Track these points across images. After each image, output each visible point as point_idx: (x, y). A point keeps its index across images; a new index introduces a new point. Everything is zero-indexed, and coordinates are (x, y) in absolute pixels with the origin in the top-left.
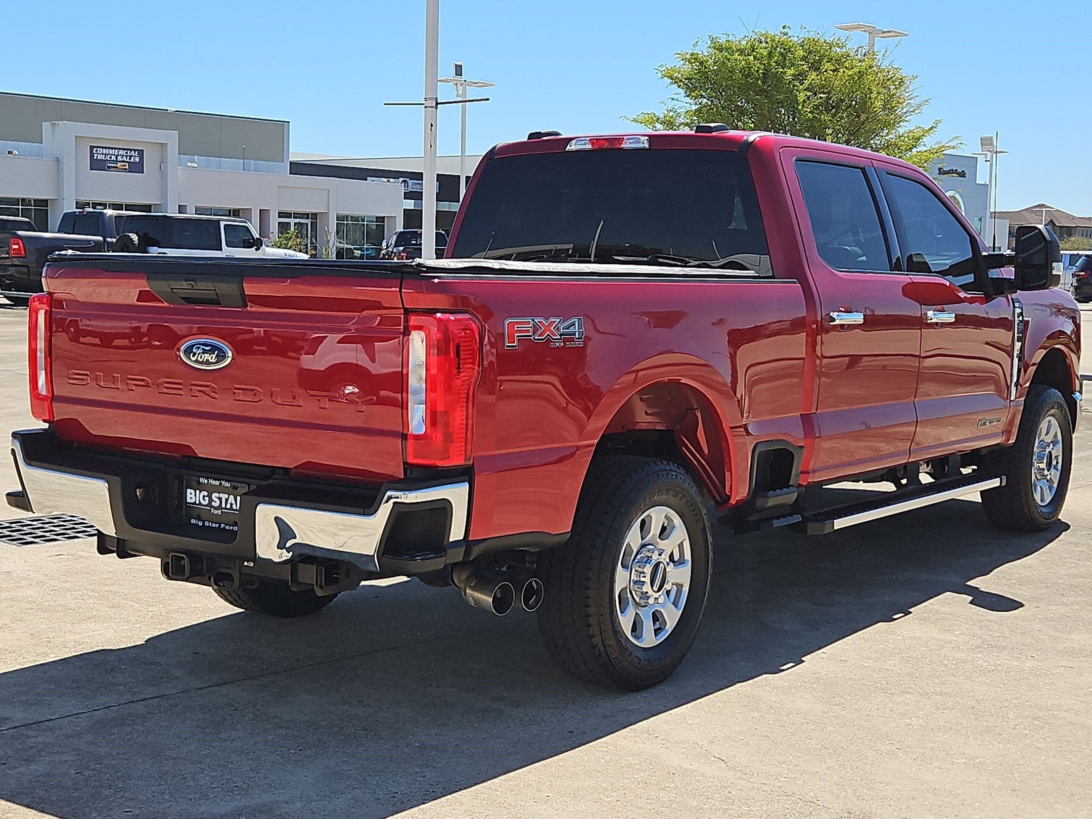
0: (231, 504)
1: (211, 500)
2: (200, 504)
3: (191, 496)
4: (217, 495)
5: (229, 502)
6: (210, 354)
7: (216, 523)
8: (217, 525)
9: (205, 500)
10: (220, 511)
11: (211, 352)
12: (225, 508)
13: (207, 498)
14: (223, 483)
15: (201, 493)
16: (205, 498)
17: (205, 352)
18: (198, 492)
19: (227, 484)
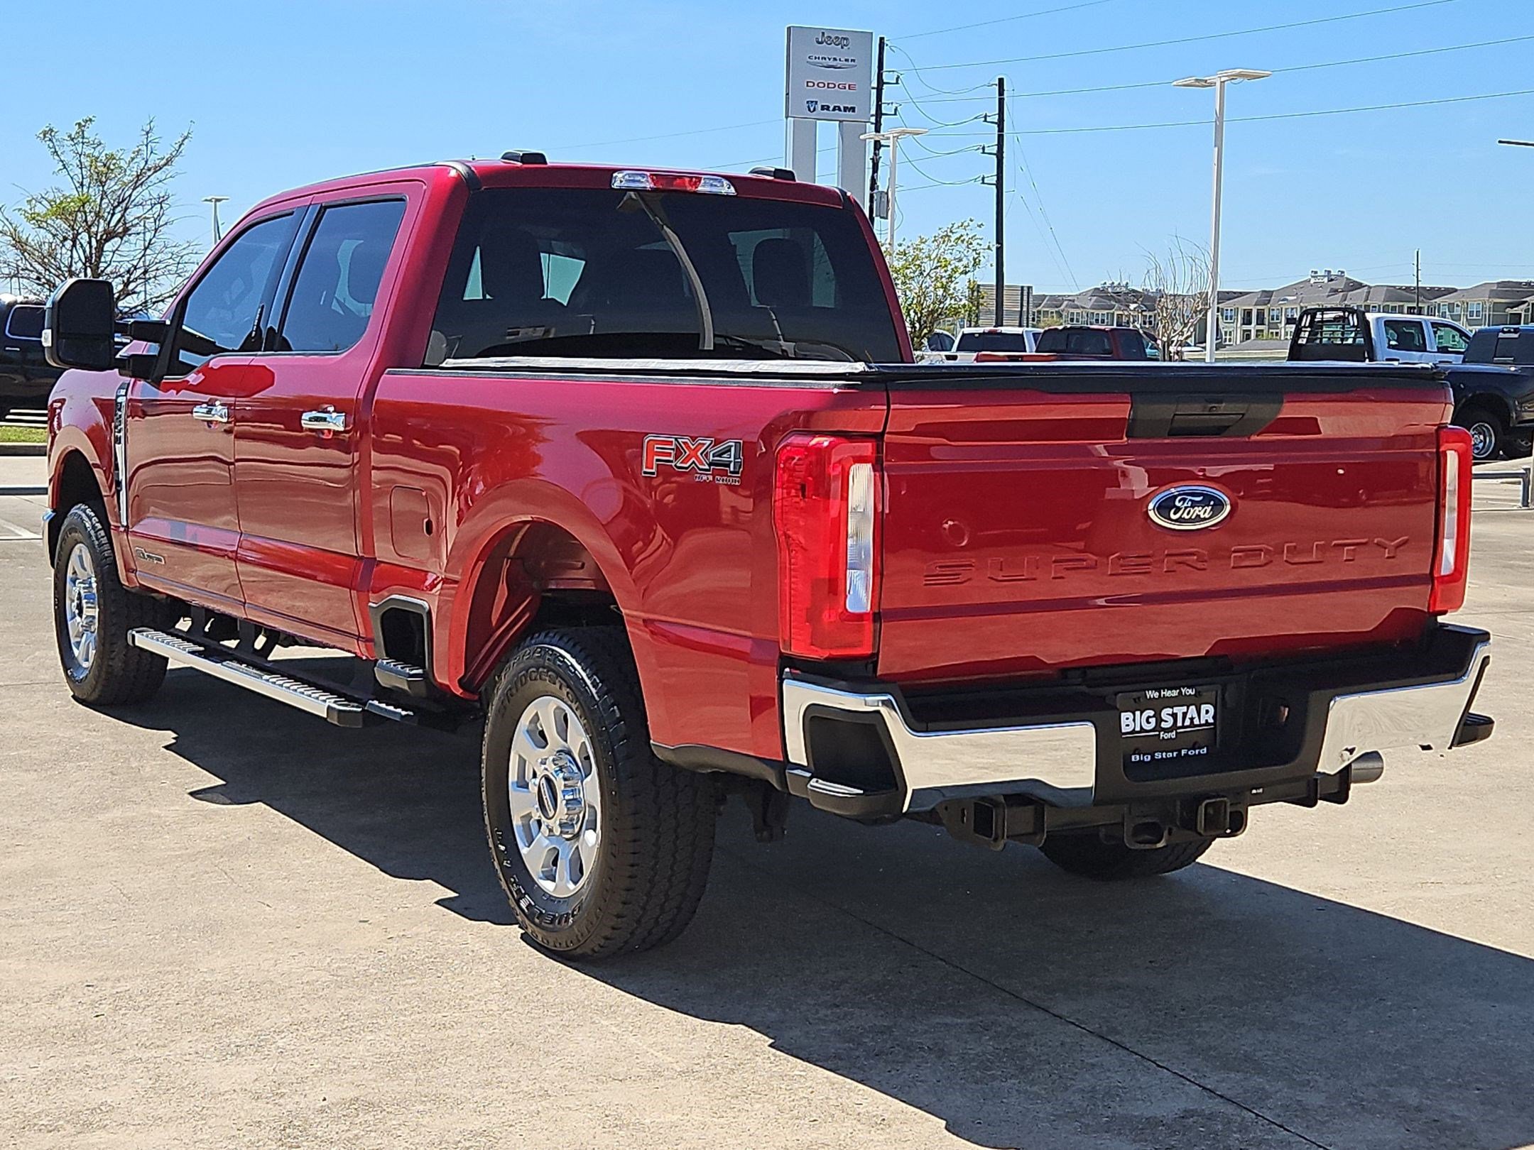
0: (1192, 719)
1: (1159, 720)
2: (1142, 730)
3: (1127, 722)
4: (1169, 711)
5: (1189, 716)
6: (1203, 507)
7: (1172, 752)
8: (1175, 754)
9: (1148, 722)
10: (1174, 733)
11: (1203, 504)
12: (1183, 727)
13: (1153, 720)
14: (1183, 691)
15: (1144, 714)
16: (1150, 720)
17: (1194, 504)
18: (1138, 713)
19: (1190, 691)
